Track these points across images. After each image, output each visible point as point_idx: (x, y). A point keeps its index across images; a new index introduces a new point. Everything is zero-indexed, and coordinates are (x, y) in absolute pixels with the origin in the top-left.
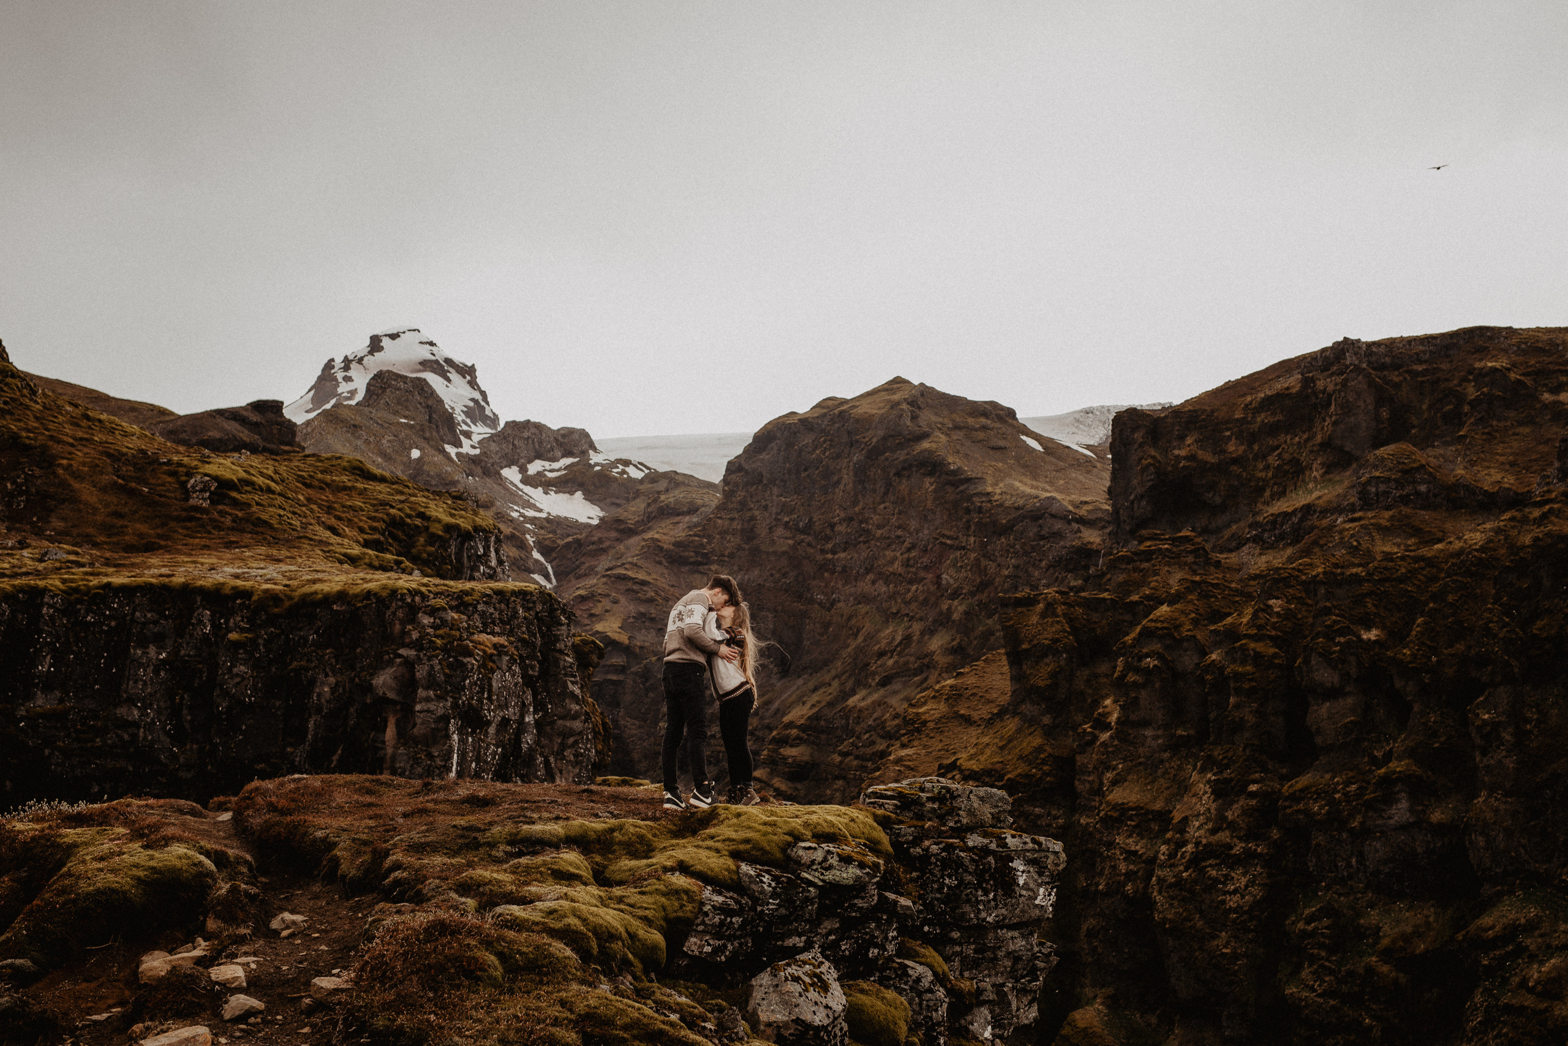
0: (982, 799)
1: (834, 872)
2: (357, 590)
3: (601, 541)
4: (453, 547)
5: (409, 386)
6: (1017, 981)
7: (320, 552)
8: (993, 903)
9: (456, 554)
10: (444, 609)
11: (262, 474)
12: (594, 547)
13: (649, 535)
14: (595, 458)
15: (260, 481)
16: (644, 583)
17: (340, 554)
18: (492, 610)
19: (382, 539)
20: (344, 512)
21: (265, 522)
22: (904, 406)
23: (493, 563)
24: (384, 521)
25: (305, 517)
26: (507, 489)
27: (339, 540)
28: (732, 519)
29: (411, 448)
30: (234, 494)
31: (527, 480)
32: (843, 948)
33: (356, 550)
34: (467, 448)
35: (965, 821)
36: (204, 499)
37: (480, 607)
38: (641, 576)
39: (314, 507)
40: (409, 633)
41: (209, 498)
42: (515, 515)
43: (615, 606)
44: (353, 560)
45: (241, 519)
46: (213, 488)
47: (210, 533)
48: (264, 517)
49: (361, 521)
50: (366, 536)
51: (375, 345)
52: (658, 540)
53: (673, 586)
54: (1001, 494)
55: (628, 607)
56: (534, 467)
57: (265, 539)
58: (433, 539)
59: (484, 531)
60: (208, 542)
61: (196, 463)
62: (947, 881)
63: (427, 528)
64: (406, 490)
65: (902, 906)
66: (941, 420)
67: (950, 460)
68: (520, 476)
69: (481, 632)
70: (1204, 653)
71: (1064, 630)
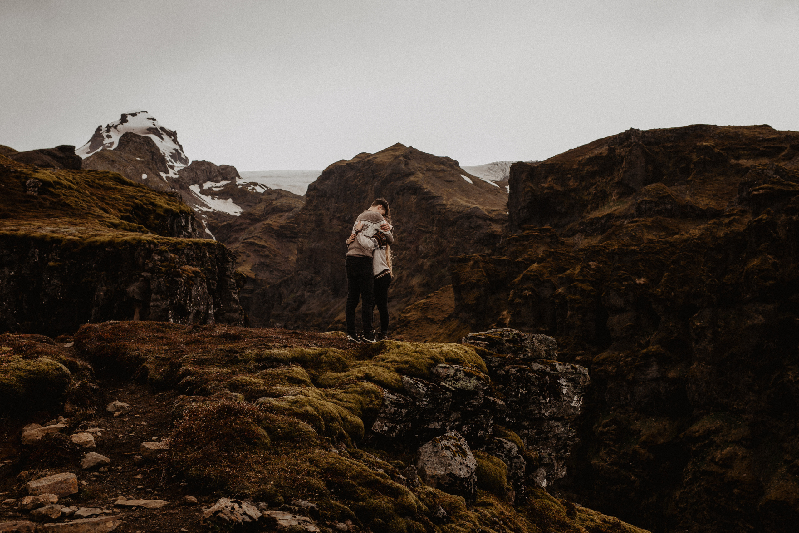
0: (540, 341)
1: (461, 382)
2: (119, 240)
3: (241, 224)
4: (169, 221)
5: (142, 141)
6: (557, 452)
7: (98, 221)
8: (549, 404)
9: (170, 225)
10: (166, 252)
11: (66, 179)
12: (237, 228)
13: (267, 222)
14: (239, 181)
15: (65, 183)
16: (264, 247)
17: (109, 222)
18: (192, 253)
19: (131, 215)
20: (110, 201)
21: (68, 205)
22: (402, 158)
23: (190, 230)
24: (132, 206)
25: (90, 203)
26: (192, 196)
27: (108, 215)
28: (311, 215)
29: (142, 173)
30: (51, 189)
31: (203, 192)
32: (464, 430)
33: (117, 221)
34: (172, 174)
35: (529, 354)
36: (35, 192)
37: (186, 251)
38: (262, 243)
39: (95, 198)
40: (147, 264)
41: (37, 191)
42: (196, 210)
43: (248, 258)
44: (115, 226)
45: (55, 203)
46: (39, 186)
47: (38, 209)
48: (68, 202)
49: (120, 205)
50: (122, 214)
51: (124, 119)
52: (271, 225)
53: (279, 249)
54: (450, 205)
55: (254, 259)
56: (207, 185)
57: (68, 213)
58: (158, 216)
59: (185, 213)
60: (37, 214)
61: (30, 172)
62: (520, 391)
63: (155, 211)
64: (144, 190)
65: (499, 405)
66: (420, 166)
67: (425, 186)
68: (199, 190)
69: (186, 264)
70: (555, 289)
71: (483, 275)
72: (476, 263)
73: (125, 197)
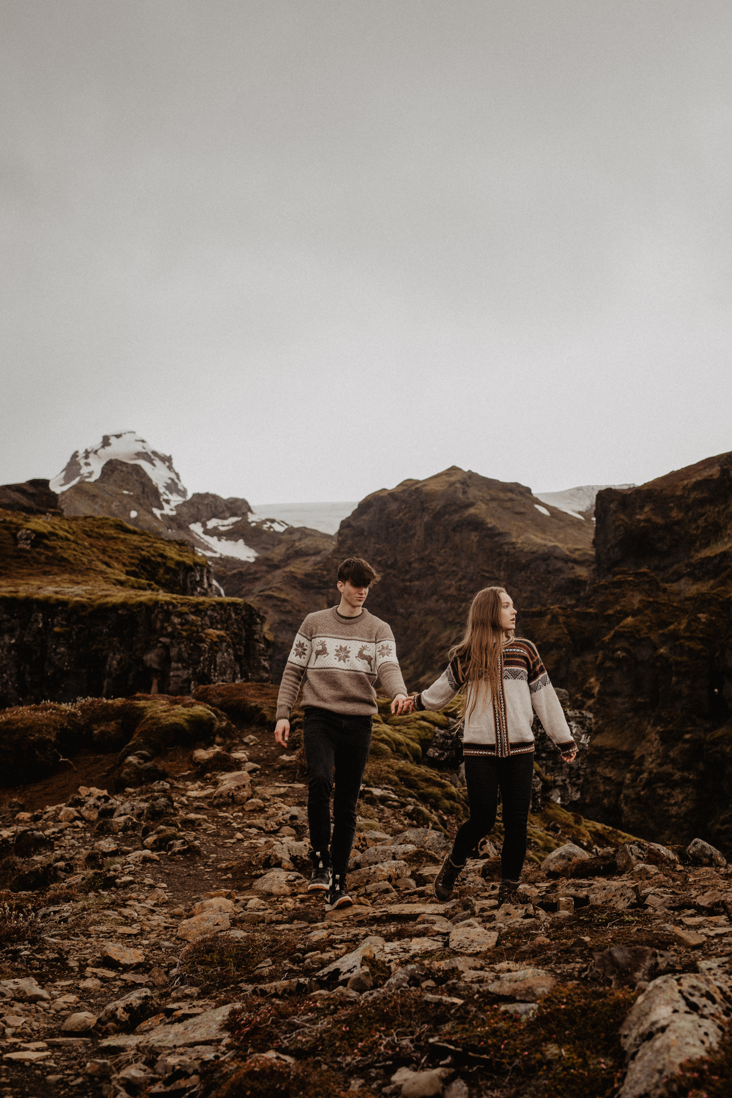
3: (256, 572)
5: (129, 469)
12: (251, 577)
13: (287, 569)
14: (251, 518)
16: (284, 600)
22: (458, 485)
26: (193, 537)
29: (130, 510)
31: (207, 532)
34: (167, 511)
38: (283, 596)
52: (293, 572)
53: (304, 603)
56: (212, 523)
58: (169, 570)
63: (165, 564)
66: (482, 494)
67: (489, 520)
68: (202, 529)
70: (655, 648)
71: (564, 633)
72: (555, 618)
73: (131, 549)
